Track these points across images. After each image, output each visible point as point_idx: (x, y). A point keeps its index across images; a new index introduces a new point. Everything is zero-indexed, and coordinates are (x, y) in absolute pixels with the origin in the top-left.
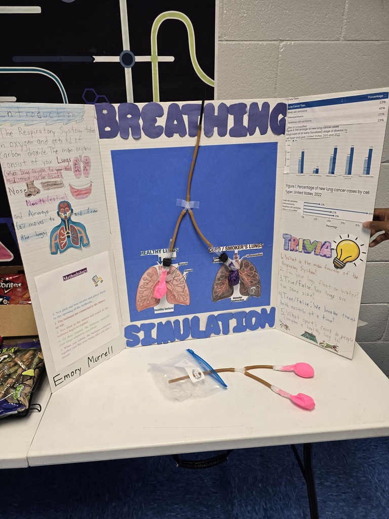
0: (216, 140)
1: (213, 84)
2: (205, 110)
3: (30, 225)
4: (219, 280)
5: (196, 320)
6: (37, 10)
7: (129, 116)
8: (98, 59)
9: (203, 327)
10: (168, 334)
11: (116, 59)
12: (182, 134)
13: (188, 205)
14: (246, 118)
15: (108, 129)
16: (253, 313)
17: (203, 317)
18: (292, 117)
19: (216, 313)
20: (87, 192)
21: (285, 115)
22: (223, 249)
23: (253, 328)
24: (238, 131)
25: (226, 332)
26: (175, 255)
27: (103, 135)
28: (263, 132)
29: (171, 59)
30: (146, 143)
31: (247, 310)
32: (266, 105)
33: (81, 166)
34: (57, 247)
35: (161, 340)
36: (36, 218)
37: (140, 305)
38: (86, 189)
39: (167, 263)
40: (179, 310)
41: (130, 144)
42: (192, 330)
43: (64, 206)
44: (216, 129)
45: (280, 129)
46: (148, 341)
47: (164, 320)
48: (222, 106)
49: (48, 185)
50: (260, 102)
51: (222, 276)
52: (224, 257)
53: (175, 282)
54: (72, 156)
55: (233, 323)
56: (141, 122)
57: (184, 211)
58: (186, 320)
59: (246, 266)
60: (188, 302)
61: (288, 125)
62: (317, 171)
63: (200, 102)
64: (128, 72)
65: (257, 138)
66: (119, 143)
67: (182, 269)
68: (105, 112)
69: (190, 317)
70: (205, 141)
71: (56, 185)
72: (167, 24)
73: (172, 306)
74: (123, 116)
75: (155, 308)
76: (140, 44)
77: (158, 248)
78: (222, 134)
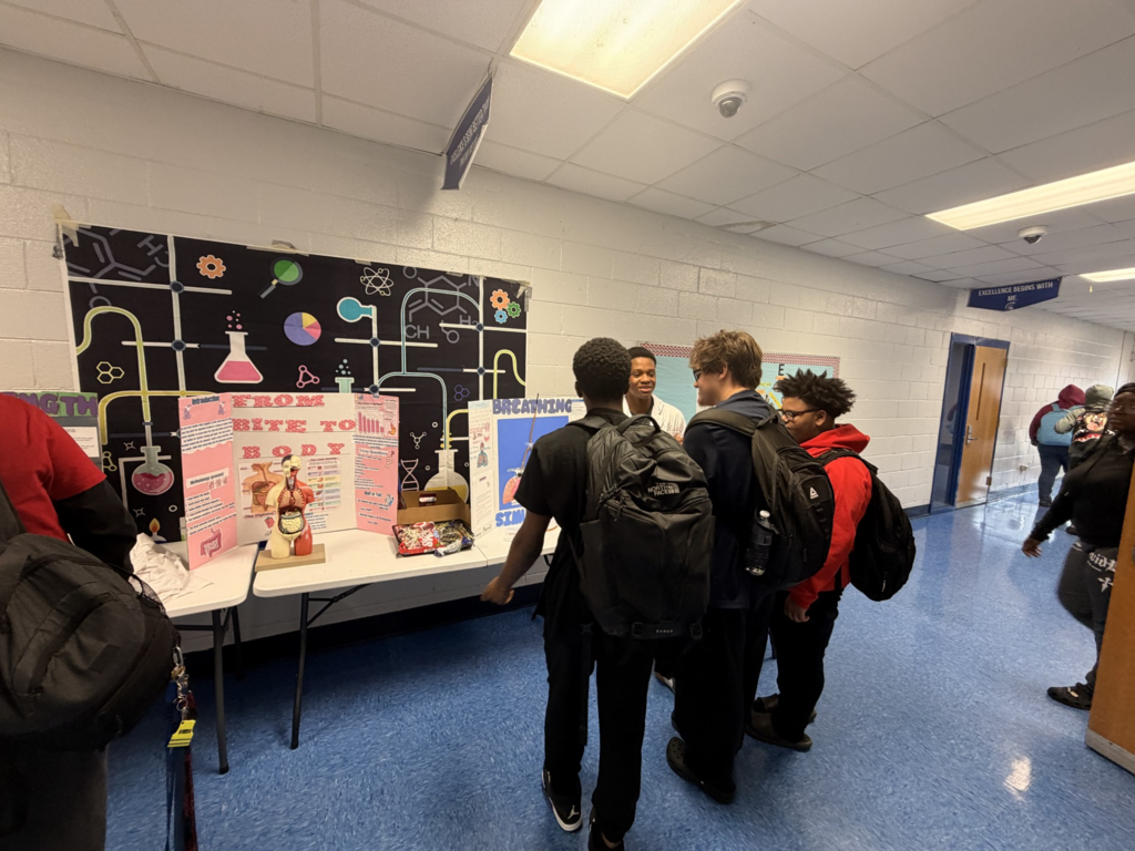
0: (542, 415)
1: (525, 384)
2: (538, 402)
6: (435, 345)
7: (507, 404)
8: (465, 370)
11: (475, 371)
12: (528, 412)
14: (555, 405)
18: (574, 405)
20: (488, 438)
21: (571, 404)
24: (552, 411)
27: (495, 412)
29: (504, 372)
30: (513, 416)
33: (487, 427)
34: (479, 465)
35: (515, 522)
37: (504, 502)
41: (506, 416)
43: (482, 445)
44: (543, 410)
45: (569, 410)
46: (507, 523)
47: (516, 509)
48: (545, 400)
50: (561, 399)
54: (486, 422)
56: (512, 407)
61: (573, 409)
64: (481, 378)
65: (559, 414)
66: (501, 416)
68: (496, 403)
70: (538, 415)
72: (502, 356)
74: (504, 405)
76: (488, 364)
77: (515, 467)
78: (545, 412)
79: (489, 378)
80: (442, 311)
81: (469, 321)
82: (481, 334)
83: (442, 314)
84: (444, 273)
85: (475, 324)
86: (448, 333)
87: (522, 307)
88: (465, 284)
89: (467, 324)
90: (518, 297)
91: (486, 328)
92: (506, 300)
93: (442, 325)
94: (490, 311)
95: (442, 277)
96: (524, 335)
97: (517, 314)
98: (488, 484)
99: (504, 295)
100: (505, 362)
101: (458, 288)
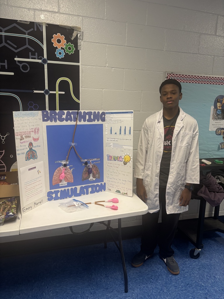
0: (82, 123)
1: (79, 102)
2: (79, 113)
3: (21, 150)
4: (84, 172)
5: (76, 189)
6: (12, 74)
7: (53, 115)
8: (35, 92)
9: (78, 192)
10: (65, 195)
11: (43, 92)
12: (71, 121)
13: (73, 144)
14: (92, 116)
15: (46, 118)
16: (98, 185)
17: (79, 187)
18: (107, 116)
19: (83, 186)
20: (38, 139)
21: (105, 115)
22: (86, 160)
23: (98, 191)
24: (90, 120)
25: (87, 194)
26: (68, 163)
27: (44, 120)
28: (98, 121)
29: (63, 93)
30: (58, 123)
31: (95, 184)
32: (98, 112)
33: (36, 131)
34: (27, 158)
35: (62, 197)
36: (22, 148)
37: (54, 182)
38: (37, 138)
39: (65, 165)
40: (69, 185)
41: (53, 123)
42: (74, 193)
43: (31, 144)
44: (82, 119)
46: (56, 198)
47: (63, 189)
48: (84, 112)
49: (26, 137)
51: (85, 171)
52: (86, 163)
53: (68, 173)
54: (34, 127)
55: (90, 190)
56: (57, 116)
57: (72, 146)
58: (72, 189)
59: (94, 167)
60: (73, 181)
61: (106, 119)
62: (116, 133)
63: (77, 111)
64: (47, 97)
65: (96, 122)
66: (49, 123)
67: (70, 168)
68: (45, 113)
69: (73, 187)
70: (79, 123)
71: (29, 137)
72: (62, 81)
73: (67, 183)
74: (51, 115)
75: (60, 184)
76: (52, 87)
77: (62, 160)
78: (84, 121)
79: (52, 97)
80: (16, 49)
81: (36, 57)
82: (46, 66)
83: (16, 51)
84: (15, 21)
85: (40, 59)
86: (21, 65)
87: (76, 46)
88: (32, 29)
89: (35, 59)
90: (72, 39)
91: (49, 62)
92: (64, 41)
93: (16, 59)
94: (51, 50)
95: (15, 25)
96: (79, 66)
97: (72, 52)
98: (39, 172)
99: (62, 38)
100: (64, 86)
101: (27, 32)
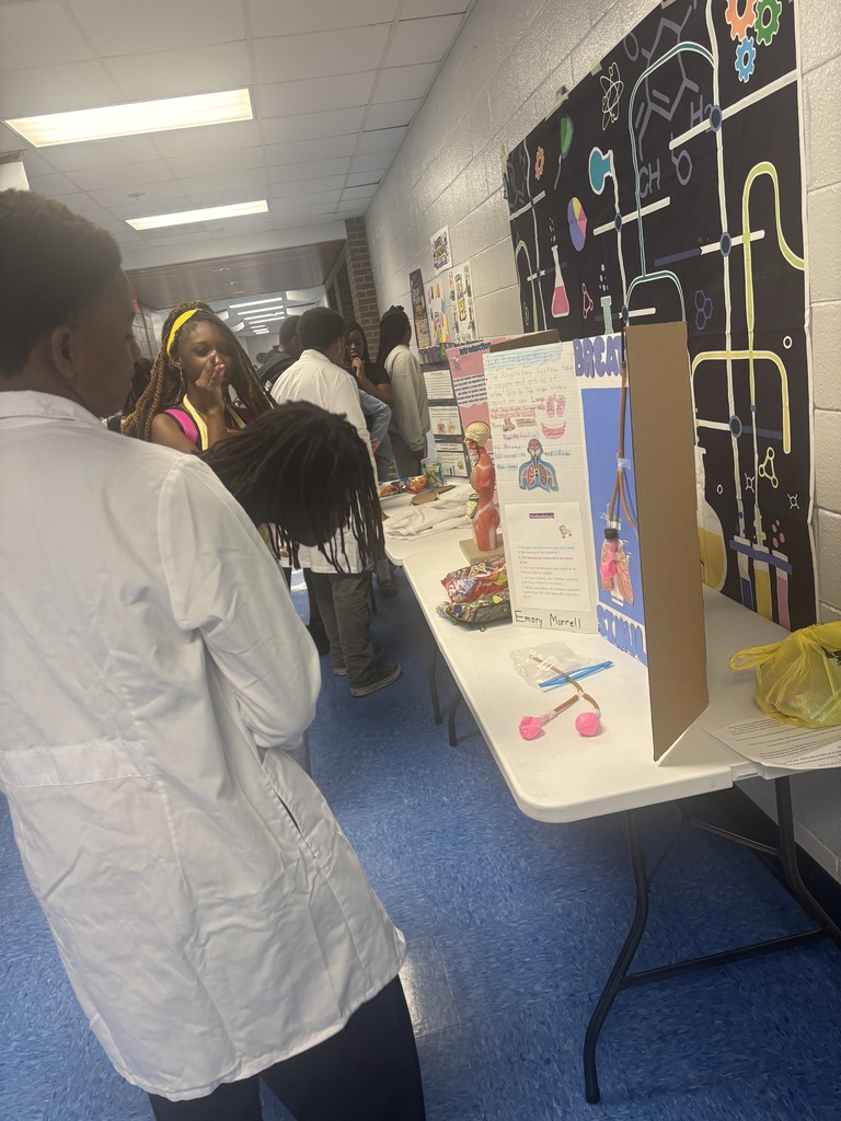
1: (802, 265)
3: (505, 456)
5: (640, 632)
6: (668, 202)
7: (588, 352)
8: (705, 250)
9: (645, 648)
11: (718, 246)
12: (616, 374)
13: (619, 463)
15: (580, 366)
20: (560, 432)
27: (577, 372)
29: (760, 233)
30: (597, 381)
33: (555, 405)
34: (525, 483)
35: (618, 642)
36: (510, 451)
37: (603, 581)
38: (559, 429)
39: (612, 534)
40: (627, 608)
41: (590, 383)
42: (637, 646)
46: (610, 636)
47: (618, 615)
49: (522, 423)
53: (621, 565)
54: (546, 395)
58: (633, 627)
60: (632, 601)
64: (726, 262)
67: (624, 548)
71: (530, 423)
72: (755, 185)
73: (622, 599)
75: (612, 593)
79: (738, 260)
80: (669, 108)
81: (701, 112)
82: (719, 135)
83: (670, 116)
84: (660, 12)
85: (707, 113)
86: (678, 163)
88: (689, 10)
89: (698, 121)
91: (725, 114)
93: (672, 145)
95: (662, 22)
97: (773, 30)
101: (679, 31)
